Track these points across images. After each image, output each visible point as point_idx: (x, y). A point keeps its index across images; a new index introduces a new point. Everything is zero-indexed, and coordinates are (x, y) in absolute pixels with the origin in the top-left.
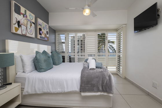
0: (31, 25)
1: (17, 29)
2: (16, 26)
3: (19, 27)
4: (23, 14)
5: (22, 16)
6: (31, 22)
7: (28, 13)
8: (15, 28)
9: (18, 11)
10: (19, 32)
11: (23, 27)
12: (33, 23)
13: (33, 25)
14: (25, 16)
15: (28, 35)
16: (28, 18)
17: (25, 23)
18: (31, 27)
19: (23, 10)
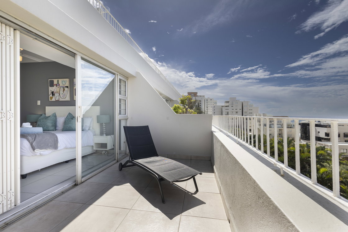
0: (64, 90)
1: (51, 98)
2: (51, 96)
3: (53, 96)
4: (55, 85)
5: (55, 86)
6: (63, 88)
7: (60, 80)
8: (50, 97)
9: (52, 84)
10: (53, 99)
11: (56, 95)
12: (66, 87)
13: (66, 89)
14: (58, 85)
15: (61, 100)
16: (61, 85)
17: (58, 90)
18: (63, 92)
19: (55, 81)
